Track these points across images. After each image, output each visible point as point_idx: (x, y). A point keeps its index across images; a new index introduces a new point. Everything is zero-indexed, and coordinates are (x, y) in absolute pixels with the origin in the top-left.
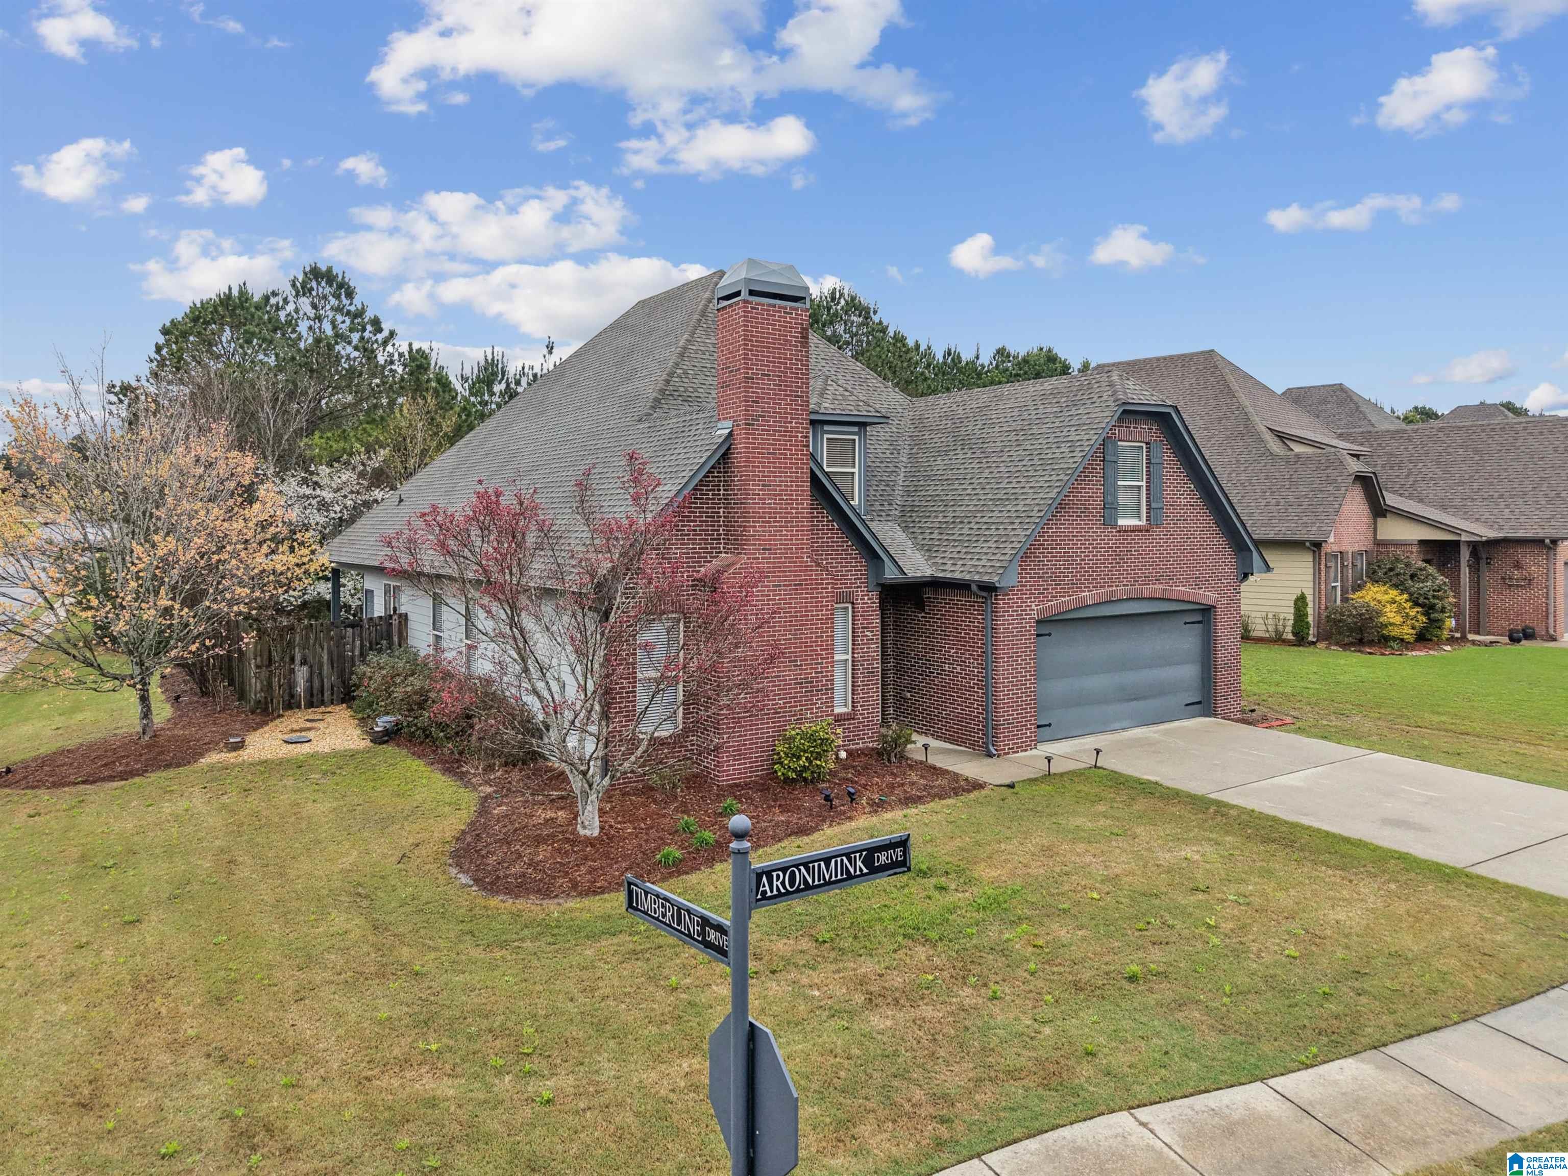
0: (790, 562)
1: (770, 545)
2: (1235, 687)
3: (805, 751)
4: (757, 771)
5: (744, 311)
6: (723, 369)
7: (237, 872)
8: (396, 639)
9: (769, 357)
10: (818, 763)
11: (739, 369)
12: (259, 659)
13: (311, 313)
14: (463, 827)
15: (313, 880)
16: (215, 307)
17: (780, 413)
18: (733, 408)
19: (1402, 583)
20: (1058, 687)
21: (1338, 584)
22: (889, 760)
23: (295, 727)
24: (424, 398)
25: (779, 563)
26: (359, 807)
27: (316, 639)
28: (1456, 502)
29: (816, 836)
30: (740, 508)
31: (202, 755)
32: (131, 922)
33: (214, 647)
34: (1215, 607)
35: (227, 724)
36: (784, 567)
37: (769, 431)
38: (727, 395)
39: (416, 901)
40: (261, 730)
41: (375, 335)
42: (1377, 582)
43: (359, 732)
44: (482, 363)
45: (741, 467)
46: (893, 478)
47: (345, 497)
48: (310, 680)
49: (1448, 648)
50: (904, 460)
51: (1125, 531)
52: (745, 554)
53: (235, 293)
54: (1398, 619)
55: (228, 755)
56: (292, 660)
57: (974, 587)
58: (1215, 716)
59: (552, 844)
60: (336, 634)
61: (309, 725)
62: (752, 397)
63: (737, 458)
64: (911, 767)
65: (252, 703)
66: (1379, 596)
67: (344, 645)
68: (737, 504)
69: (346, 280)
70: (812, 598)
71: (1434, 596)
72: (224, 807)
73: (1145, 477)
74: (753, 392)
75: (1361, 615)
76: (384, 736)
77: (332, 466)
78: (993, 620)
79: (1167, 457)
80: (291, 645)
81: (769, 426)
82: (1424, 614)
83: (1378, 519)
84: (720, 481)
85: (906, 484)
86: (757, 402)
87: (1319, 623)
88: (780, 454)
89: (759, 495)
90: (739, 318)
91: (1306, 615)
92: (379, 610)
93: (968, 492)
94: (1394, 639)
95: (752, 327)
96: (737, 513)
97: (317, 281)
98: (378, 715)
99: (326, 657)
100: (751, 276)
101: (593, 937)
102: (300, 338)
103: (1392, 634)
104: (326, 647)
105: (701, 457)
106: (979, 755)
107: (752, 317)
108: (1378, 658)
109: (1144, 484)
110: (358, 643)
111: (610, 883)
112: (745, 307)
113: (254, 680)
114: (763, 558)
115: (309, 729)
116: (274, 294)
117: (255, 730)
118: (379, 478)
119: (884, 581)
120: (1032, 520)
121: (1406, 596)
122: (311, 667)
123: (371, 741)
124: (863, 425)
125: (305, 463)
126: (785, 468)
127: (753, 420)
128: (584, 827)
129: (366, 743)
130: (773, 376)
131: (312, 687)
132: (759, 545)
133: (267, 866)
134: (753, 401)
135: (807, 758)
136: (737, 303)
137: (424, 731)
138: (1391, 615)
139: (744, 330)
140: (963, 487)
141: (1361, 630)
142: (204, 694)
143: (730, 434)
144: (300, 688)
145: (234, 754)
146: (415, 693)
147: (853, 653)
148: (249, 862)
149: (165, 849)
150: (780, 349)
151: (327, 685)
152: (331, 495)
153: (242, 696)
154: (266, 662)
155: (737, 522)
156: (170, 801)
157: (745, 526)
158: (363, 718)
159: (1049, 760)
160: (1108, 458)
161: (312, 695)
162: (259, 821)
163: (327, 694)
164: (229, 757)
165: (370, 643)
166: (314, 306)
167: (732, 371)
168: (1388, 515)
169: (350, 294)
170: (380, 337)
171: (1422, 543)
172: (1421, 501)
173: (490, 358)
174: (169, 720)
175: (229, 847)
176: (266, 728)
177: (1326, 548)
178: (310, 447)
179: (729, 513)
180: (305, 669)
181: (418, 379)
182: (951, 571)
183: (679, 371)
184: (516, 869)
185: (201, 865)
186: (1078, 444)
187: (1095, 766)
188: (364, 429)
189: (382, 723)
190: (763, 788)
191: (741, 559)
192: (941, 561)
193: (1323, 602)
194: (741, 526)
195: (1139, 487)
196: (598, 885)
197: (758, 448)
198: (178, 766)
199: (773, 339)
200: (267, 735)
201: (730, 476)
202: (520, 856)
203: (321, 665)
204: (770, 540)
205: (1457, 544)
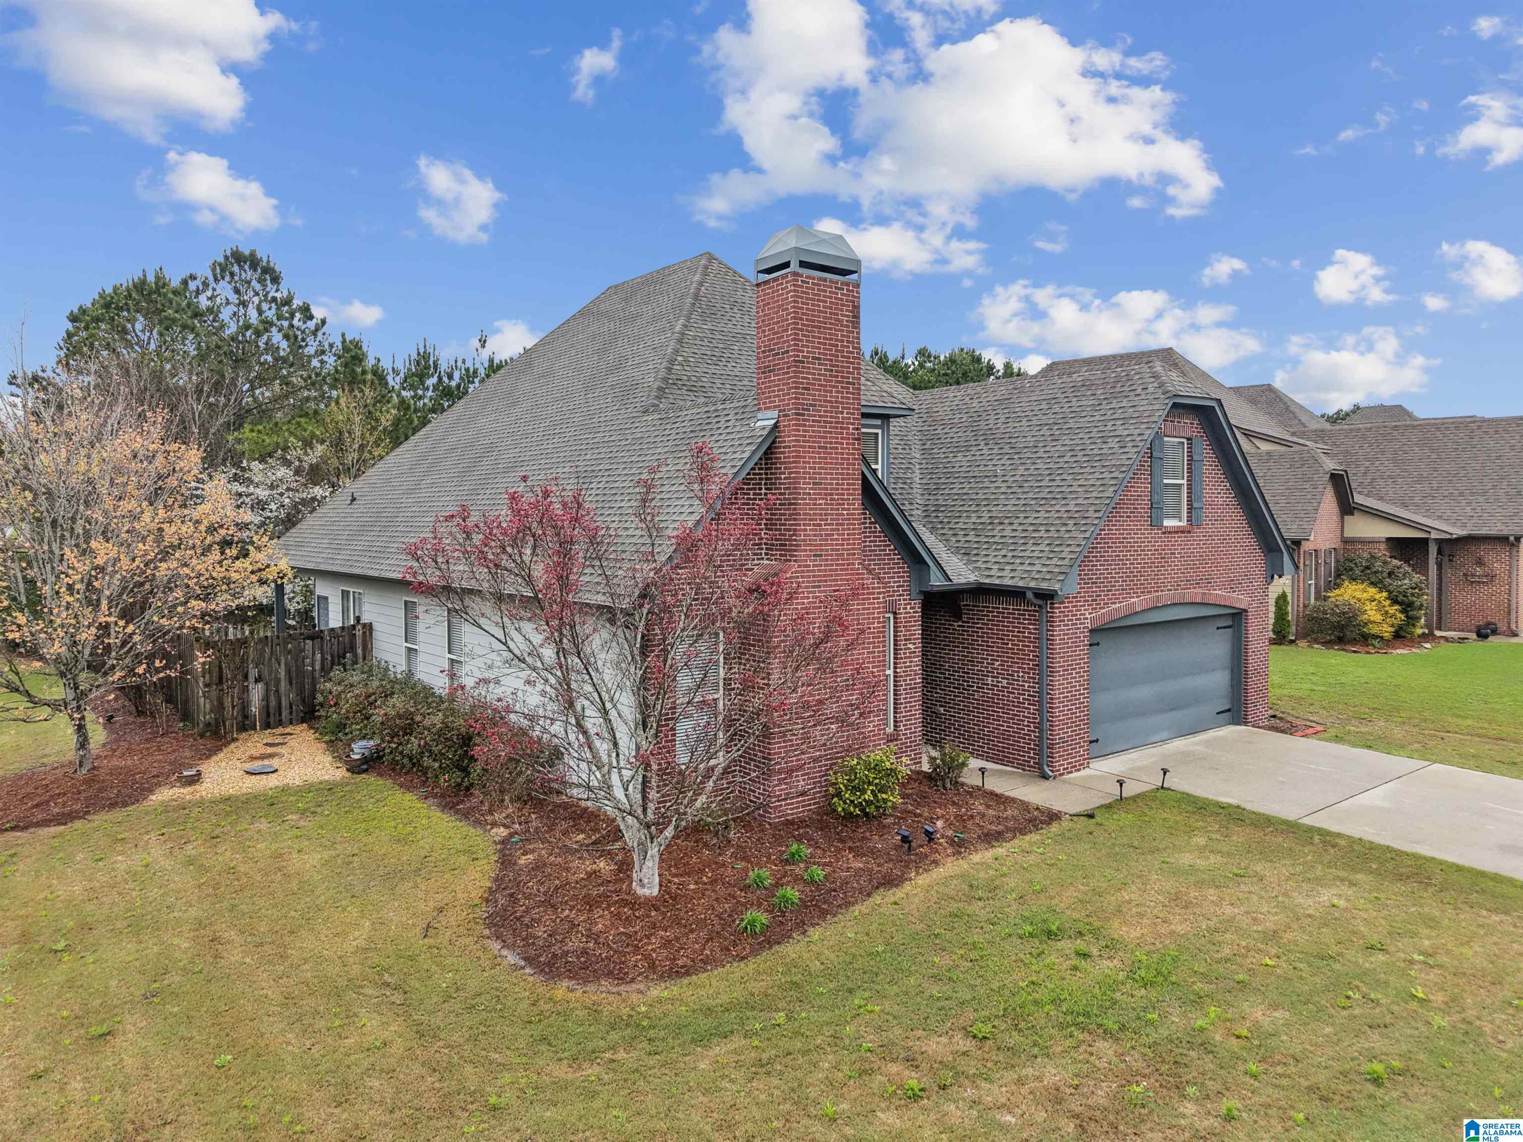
0: (841, 570)
1: (821, 550)
2: (1263, 692)
3: (870, 783)
4: (810, 805)
5: (794, 285)
6: (764, 352)
7: (225, 954)
8: (360, 651)
9: (820, 338)
10: (884, 796)
11: (787, 352)
12: (207, 676)
13: (234, 298)
14: (489, 884)
15: (324, 965)
16: (128, 290)
17: (831, 402)
18: (778, 396)
19: (1381, 581)
20: (1105, 700)
21: (1312, 582)
22: (945, 788)
23: (256, 753)
24: (362, 391)
25: (831, 570)
26: (356, 859)
27: (272, 653)
28: (1417, 500)
29: (907, 887)
30: (789, 509)
31: (151, 791)
32: (101, 1036)
33: (164, 668)
34: (1246, 611)
35: (174, 751)
36: (836, 575)
37: (819, 422)
38: (770, 382)
39: (461, 993)
40: (215, 758)
41: (305, 323)
42: (1354, 580)
43: (330, 758)
44: (414, 356)
45: (790, 463)
46: (909, 475)
47: (281, 494)
48: (266, 698)
49: (1428, 645)
50: (917, 456)
51: (1170, 532)
52: (795, 561)
53: (151, 278)
54: (1378, 617)
55: (182, 790)
56: (246, 677)
57: (1030, 595)
58: (1246, 723)
59: (608, 908)
60: (294, 647)
61: (270, 750)
62: (802, 383)
63: (784, 453)
64: (970, 794)
65: (201, 726)
66: (1358, 594)
67: (304, 659)
68: (784, 504)
69: (272, 264)
70: (863, 609)
71: (1413, 595)
72: (190, 861)
73: (1186, 475)
74: (803, 378)
75: (1344, 613)
76: (364, 764)
77: (266, 463)
78: (1048, 630)
79: (1205, 452)
80: (244, 661)
81: (820, 416)
82: (1401, 612)
83: (1346, 517)
84: (761, 479)
85: (924, 481)
86: (808, 389)
87: (1298, 621)
88: (831, 448)
89: (809, 494)
90: (788, 293)
91: (1287, 613)
92: (335, 620)
93: (1002, 490)
94: (1375, 637)
95: (802, 303)
96: (785, 514)
97: (239, 265)
98: (353, 740)
99: (283, 674)
100: (802, 244)
101: (702, 1040)
102: (223, 326)
103: (1373, 632)
104: (283, 661)
105: (744, 452)
106: (1034, 776)
107: (803, 292)
108: (1362, 657)
109: (1184, 482)
110: (318, 656)
111: (693, 960)
112: (794, 280)
113: (202, 700)
114: (814, 566)
115: (271, 756)
116: (193, 277)
117: (208, 757)
118: (315, 475)
119: (929, 589)
120: (1089, 521)
121: (1385, 594)
122: (267, 684)
123: (348, 770)
124: (886, 418)
125: (235, 458)
126: (836, 464)
127: (803, 409)
128: (643, 886)
129: (339, 773)
130: (825, 360)
131: (268, 706)
132: (810, 551)
133: (261, 945)
134: (804, 388)
135: (872, 791)
136: (784, 277)
137: (411, 759)
138: (1372, 613)
139: (794, 307)
140: (996, 485)
141: (1342, 628)
142: (140, 713)
143: (776, 426)
144: (255, 708)
145: (189, 789)
146: (400, 716)
147: (895, 668)
148: (238, 939)
149: (128, 921)
150: (831, 329)
151: (284, 703)
152: (267, 493)
153: (186, 716)
154: (215, 679)
155: (785, 525)
156: (122, 853)
157: (795, 530)
158: (331, 741)
159: (1121, 783)
160: (1155, 454)
161: (268, 715)
162: (238, 880)
163: (285, 713)
164: (184, 793)
165: (332, 656)
166: (237, 291)
167: (778, 354)
168: (1355, 512)
169: (276, 280)
170: (311, 325)
171: (1389, 540)
172: (1381, 499)
173: (422, 351)
174: (104, 745)
175: (207, 918)
176: (221, 755)
177: (1306, 546)
178: (239, 441)
179: (774, 514)
180: (260, 686)
181: (353, 370)
182: (999, 577)
183: (680, 358)
184: (574, 943)
185: (178, 945)
186: (1128, 439)
187: (1162, 787)
188: (298, 423)
189: (359, 749)
190: (823, 827)
191: (790, 567)
192: (984, 566)
193: (1301, 600)
194: (789, 530)
195: (1180, 485)
196: (680, 963)
197: (809, 441)
198: (125, 804)
199: (824, 317)
200: (224, 764)
201: (775, 474)
202: (573, 926)
203: (278, 681)
204: (821, 545)
205: (1425, 541)
